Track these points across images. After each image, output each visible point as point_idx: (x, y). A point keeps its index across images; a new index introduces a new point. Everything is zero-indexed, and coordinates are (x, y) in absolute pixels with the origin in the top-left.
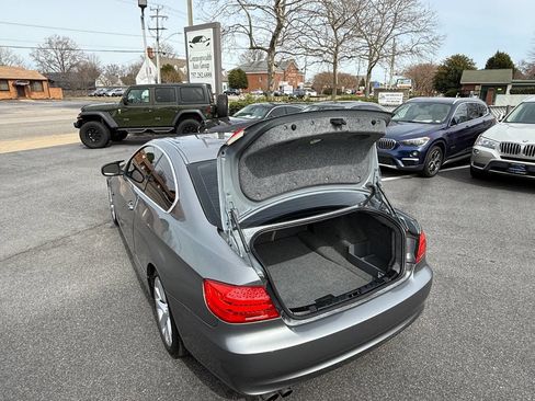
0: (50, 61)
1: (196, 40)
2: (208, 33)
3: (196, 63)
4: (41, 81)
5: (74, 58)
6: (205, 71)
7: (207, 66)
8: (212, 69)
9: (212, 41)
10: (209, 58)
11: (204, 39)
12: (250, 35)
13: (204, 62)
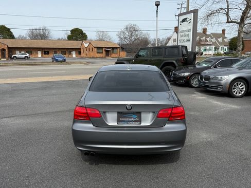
0: (125, 38)
1: (184, 20)
2: (191, 16)
3: (182, 34)
4: (117, 48)
5: (137, 35)
6: (186, 38)
7: (188, 35)
8: (191, 37)
9: (192, 21)
10: (189, 30)
11: (188, 20)
12: (227, 14)
13: (187, 33)
